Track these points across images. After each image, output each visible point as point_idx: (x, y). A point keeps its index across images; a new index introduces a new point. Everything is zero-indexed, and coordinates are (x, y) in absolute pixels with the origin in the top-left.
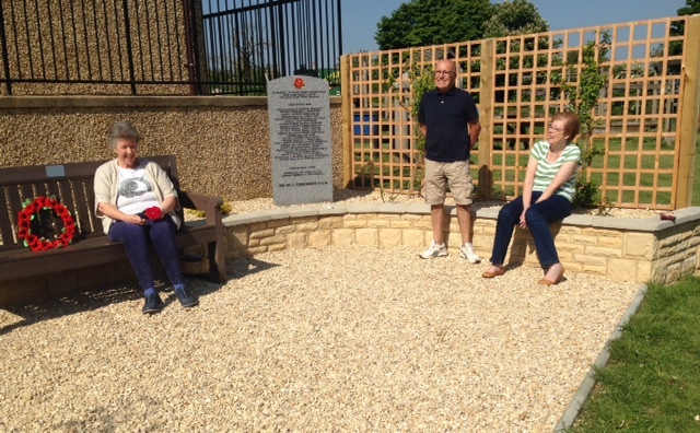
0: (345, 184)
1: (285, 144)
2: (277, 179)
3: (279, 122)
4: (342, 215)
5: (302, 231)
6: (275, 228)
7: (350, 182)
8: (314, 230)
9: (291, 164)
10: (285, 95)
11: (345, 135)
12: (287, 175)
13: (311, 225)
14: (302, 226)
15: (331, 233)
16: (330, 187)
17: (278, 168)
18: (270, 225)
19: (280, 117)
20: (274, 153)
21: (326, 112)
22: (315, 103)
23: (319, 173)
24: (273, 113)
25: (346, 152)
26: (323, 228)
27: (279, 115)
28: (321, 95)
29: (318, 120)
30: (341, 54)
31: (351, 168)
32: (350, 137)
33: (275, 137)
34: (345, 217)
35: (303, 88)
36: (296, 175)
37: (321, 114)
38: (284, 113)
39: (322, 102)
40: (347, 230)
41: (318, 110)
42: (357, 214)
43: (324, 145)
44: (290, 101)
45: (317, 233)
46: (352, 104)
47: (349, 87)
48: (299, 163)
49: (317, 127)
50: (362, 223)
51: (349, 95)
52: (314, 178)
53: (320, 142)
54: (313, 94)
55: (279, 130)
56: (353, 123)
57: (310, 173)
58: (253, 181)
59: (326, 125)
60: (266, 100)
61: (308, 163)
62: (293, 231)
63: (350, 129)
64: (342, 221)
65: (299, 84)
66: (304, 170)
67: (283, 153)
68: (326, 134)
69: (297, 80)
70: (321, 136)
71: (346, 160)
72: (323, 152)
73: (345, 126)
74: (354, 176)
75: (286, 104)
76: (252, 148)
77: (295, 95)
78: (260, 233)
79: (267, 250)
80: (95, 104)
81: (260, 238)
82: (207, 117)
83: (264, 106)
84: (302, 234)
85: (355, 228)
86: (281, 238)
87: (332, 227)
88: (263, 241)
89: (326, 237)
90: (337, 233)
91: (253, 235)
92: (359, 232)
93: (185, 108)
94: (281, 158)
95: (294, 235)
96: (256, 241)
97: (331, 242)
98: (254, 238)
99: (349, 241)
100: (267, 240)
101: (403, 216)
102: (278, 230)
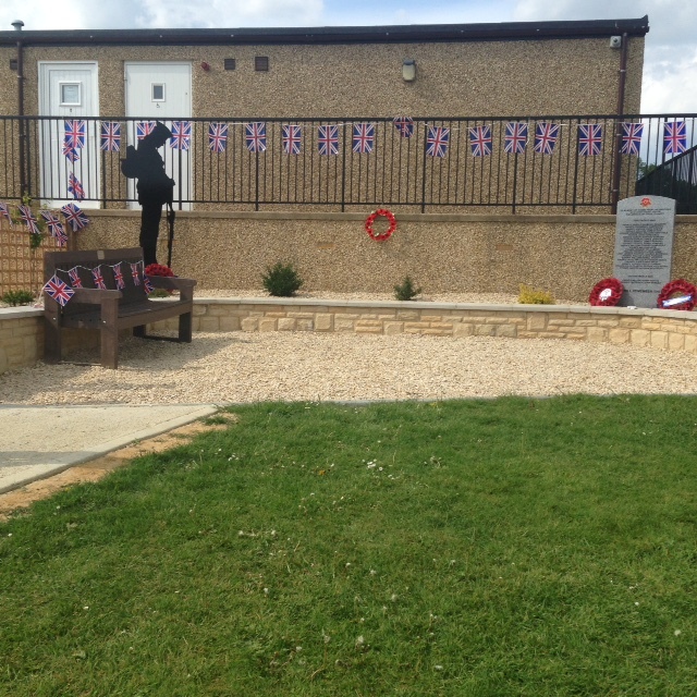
1: (627, 255)
3: (623, 235)
4: (640, 317)
5: (603, 327)
6: (575, 320)
8: (615, 328)
9: (630, 272)
10: (632, 212)
12: (625, 281)
13: (611, 322)
14: (602, 322)
15: (629, 332)
17: (618, 275)
18: (569, 316)
19: (625, 231)
20: (616, 261)
21: (668, 228)
22: (658, 219)
23: (656, 283)
24: (619, 229)
26: (620, 326)
27: (624, 230)
28: (666, 212)
29: (660, 235)
33: (619, 248)
34: (644, 319)
35: (649, 207)
37: (664, 229)
38: (629, 228)
39: (667, 219)
40: (644, 331)
41: (661, 225)
42: (652, 316)
43: (664, 257)
44: (635, 217)
45: (616, 331)
48: (638, 272)
49: (659, 240)
50: (656, 326)
52: (650, 287)
53: (660, 254)
54: (659, 211)
55: (622, 241)
57: (647, 282)
59: (668, 239)
60: (615, 217)
61: (646, 272)
62: (594, 326)
64: (640, 323)
65: (645, 203)
66: (642, 279)
67: (623, 262)
68: (667, 249)
69: (644, 200)
70: (662, 249)
72: (663, 264)
75: (631, 219)
77: (641, 212)
78: (560, 322)
79: (564, 337)
81: (560, 325)
83: (613, 223)
84: (602, 329)
85: (651, 330)
86: (581, 329)
87: (631, 328)
88: (562, 329)
89: (623, 335)
90: (635, 333)
91: (552, 321)
92: (654, 333)
94: (621, 267)
95: (593, 329)
96: (555, 328)
97: (629, 340)
98: (553, 325)
99: (644, 341)
100: (567, 329)
101: (687, 322)
102: (578, 322)
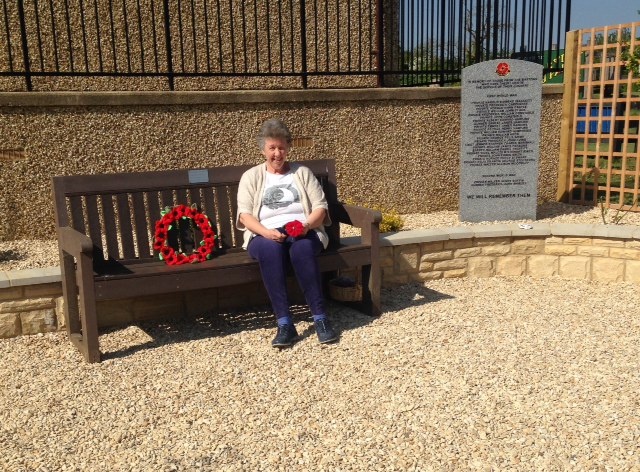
0: (559, 196)
1: (479, 144)
2: (465, 188)
3: (473, 118)
4: (544, 237)
5: (489, 255)
6: (454, 250)
7: (566, 194)
8: (505, 255)
9: (485, 170)
10: (483, 84)
11: (564, 133)
12: (478, 184)
13: (500, 248)
14: (488, 249)
15: (526, 260)
16: (533, 200)
17: (468, 175)
18: (448, 246)
19: (475, 112)
20: (463, 156)
21: (536, 105)
22: (522, 93)
23: (520, 182)
24: (467, 107)
25: (563, 156)
26: (517, 252)
27: (474, 110)
28: (531, 82)
29: (524, 116)
30: (567, 29)
31: (568, 176)
32: (570, 136)
33: (467, 137)
34: (547, 240)
35: (508, 76)
36: (490, 184)
37: (529, 108)
38: (481, 107)
39: (532, 92)
40: (548, 257)
41: (526, 102)
42: (563, 237)
43: (530, 147)
44: (489, 91)
45: (508, 259)
46: (577, 94)
47: (574, 72)
48: (495, 170)
49: (522, 124)
50: (571, 249)
51: (574, 82)
52: (513, 189)
53: (524, 143)
54: (521, 83)
55: (472, 128)
56: (576, 119)
57: (508, 183)
58: (438, 190)
59: (534, 122)
60: (460, 90)
61: (506, 169)
62: (478, 255)
63: (571, 127)
64: (543, 246)
65: (502, 70)
66: (501, 179)
67: (474, 156)
68: (533, 135)
69: (500, 65)
70: (527, 136)
71: (562, 165)
72: (529, 156)
73: (565, 122)
74: (572, 186)
75: (482, 96)
76: (439, 150)
77: (497, 84)
78: (434, 255)
79: (441, 277)
80: (260, 100)
81: (434, 261)
82: (386, 113)
83: (456, 98)
84: (488, 259)
85: (559, 255)
86: (461, 262)
87: (528, 253)
88: (437, 265)
89: (520, 264)
90: (534, 260)
91: (425, 257)
92: (565, 260)
93: (362, 101)
94: (472, 163)
95: (478, 259)
96: (428, 265)
97: (525, 272)
98: (427, 261)
99: (550, 271)
100: (443, 264)
101: (628, 244)
102: (458, 253)
